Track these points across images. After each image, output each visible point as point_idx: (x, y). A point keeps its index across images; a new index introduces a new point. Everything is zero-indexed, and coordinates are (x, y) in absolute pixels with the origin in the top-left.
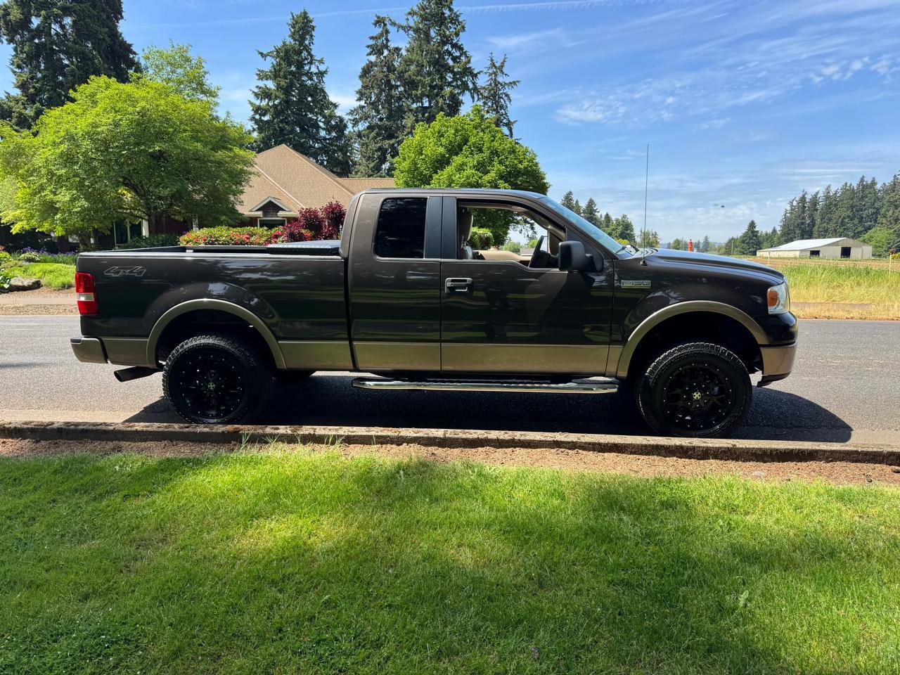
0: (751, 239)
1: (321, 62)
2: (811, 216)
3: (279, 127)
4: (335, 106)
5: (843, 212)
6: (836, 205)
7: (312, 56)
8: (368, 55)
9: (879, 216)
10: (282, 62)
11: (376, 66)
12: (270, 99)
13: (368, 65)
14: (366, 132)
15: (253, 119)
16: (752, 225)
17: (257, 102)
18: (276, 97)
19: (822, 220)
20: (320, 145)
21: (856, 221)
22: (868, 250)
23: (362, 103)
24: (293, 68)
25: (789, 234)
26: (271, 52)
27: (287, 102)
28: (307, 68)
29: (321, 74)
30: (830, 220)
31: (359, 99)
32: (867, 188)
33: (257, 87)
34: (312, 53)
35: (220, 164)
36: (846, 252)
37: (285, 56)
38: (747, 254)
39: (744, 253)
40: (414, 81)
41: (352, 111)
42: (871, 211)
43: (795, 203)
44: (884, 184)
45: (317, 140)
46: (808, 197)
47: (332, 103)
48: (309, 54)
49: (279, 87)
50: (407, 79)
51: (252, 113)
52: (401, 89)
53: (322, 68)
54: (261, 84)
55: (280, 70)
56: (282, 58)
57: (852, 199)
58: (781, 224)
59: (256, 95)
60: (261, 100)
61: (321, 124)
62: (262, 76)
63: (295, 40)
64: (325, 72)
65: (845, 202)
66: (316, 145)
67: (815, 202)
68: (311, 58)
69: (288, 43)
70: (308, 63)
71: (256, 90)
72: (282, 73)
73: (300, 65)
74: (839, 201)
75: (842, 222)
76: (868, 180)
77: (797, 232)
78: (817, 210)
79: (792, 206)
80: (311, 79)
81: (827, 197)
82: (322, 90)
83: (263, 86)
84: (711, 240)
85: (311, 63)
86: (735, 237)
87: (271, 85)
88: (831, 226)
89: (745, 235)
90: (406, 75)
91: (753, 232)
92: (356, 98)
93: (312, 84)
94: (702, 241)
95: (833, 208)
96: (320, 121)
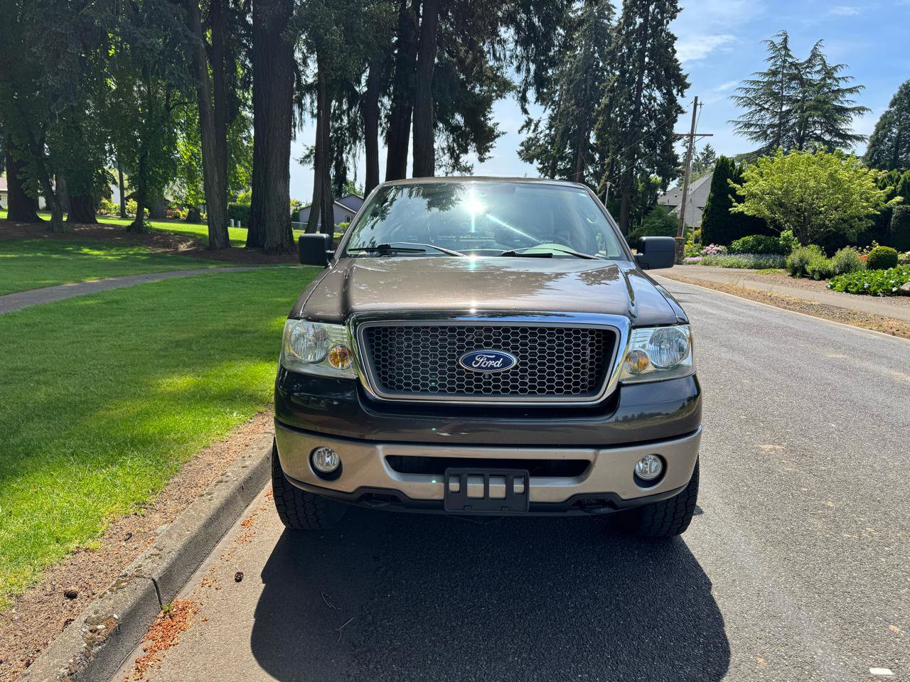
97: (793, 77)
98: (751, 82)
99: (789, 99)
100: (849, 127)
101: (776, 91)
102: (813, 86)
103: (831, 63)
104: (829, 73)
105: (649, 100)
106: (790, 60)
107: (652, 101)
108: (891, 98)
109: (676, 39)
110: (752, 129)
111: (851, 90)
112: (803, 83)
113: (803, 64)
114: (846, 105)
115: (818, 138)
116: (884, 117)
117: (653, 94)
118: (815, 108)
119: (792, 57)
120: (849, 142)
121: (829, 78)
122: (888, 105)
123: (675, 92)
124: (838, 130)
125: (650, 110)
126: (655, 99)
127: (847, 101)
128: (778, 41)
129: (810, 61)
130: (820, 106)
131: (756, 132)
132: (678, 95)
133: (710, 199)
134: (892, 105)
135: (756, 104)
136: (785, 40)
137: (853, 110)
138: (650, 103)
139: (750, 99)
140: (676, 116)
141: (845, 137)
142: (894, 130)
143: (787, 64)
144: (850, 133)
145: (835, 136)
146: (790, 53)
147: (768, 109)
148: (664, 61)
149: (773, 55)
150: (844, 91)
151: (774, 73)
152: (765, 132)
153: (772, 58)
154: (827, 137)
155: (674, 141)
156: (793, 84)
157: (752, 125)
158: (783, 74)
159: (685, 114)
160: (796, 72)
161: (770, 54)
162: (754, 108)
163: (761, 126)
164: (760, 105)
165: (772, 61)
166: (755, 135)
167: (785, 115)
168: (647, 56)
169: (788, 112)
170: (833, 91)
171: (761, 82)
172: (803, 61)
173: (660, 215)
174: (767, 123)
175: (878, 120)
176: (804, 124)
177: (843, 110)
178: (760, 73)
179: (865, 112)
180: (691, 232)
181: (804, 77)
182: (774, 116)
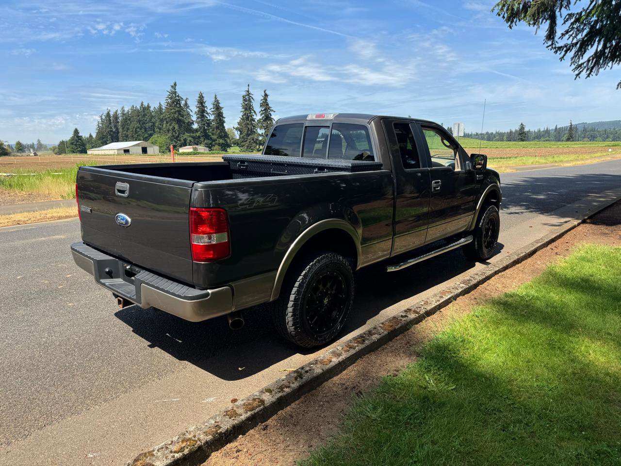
0: (77, 142)
2: (115, 126)
5: (135, 124)
6: (129, 120)
9: (155, 128)
16: (76, 131)
19: (123, 129)
21: (143, 130)
22: (157, 148)
25: (103, 138)
30: (128, 129)
32: (146, 109)
36: (144, 150)
38: (76, 152)
39: (74, 152)
42: (150, 124)
43: (104, 117)
44: (155, 107)
46: (112, 114)
57: (138, 116)
58: (97, 131)
65: (135, 118)
67: (116, 117)
74: (131, 117)
75: (136, 131)
76: (145, 104)
77: (109, 137)
78: (118, 122)
79: (102, 119)
81: (124, 114)
84: (42, 142)
86: (64, 140)
88: (129, 133)
89: (72, 139)
91: (78, 137)
94: (36, 143)
95: (129, 122)
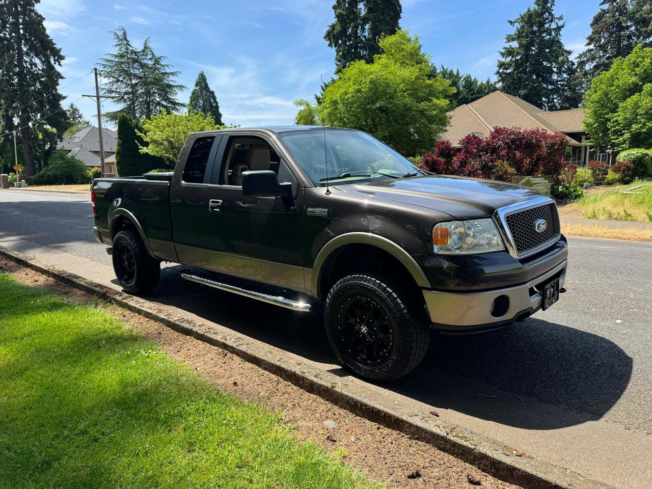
1: (561, 18)
3: (517, 77)
4: (569, 53)
7: (552, 15)
8: (600, 5)
10: (525, 25)
11: (608, 13)
12: (513, 57)
13: (600, 14)
14: (591, 71)
15: (498, 73)
17: (503, 60)
18: (518, 54)
20: (553, 87)
23: (592, 47)
24: (535, 28)
26: (518, 19)
27: (527, 57)
28: (547, 26)
29: (559, 28)
31: (589, 44)
33: (504, 48)
34: (553, 13)
35: (422, 112)
37: (528, 20)
40: (645, 18)
41: (581, 55)
45: (552, 83)
47: (566, 51)
48: (551, 14)
49: (521, 45)
50: (638, 19)
51: (497, 69)
52: (633, 28)
53: (560, 23)
54: (507, 45)
55: (523, 32)
56: (525, 22)
59: (502, 54)
60: (506, 57)
61: (555, 70)
62: (510, 39)
63: (539, 5)
64: (562, 26)
66: (550, 87)
68: (552, 17)
69: (532, 9)
70: (549, 21)
71: (503, 51)
72: (524, 34)
73: (541, 24)
80: (550, 34)
82: (558, 42)
83: (509, 47)
85: (551, 21)
87: (515, 44)
90: (638, 15)
92: (585, 44)
93: (550, 38)
96: (554, 67)
97: (135, 61)
98: (106, 60)
99: (136, 76)
100: (176, 98)
101: (126, 69)
102: (149, 68)
103: (157, 55)
104: (157, 61)
105: (30, 65)
106: (131, 48)
107: (33, 66)
108: (195, 82)
109: (44, 19)
110: (113, 95)
111: (172, 74)
112: (142, 66)
113: (140, 52)
114: (171, 83)
115: (159, 104)
116: (193, 93)
117: (33, 61)
118: (154, 84)
119: (132, 47)
120: (177, 107)
121: (158, 64)
122: (194, 85)
123: (52, 61)
124: (169, 98)
125: (32, 73)
126: (36, 65)
127: (171, 80)
128: (120, 34)
129: (144, 51)
130: (158, 82)
131: (116, 97)
132: (55, 63)
133: (119, 145)
134: (196, 85)
135: (113, 77)
136: (125, 34)
137: (177, 86)
138: (32, 68)
139: (107, 72)
140: (57, 80)
141: (174, 103)
142: (201, 101)
143: (129, 51)
144: (177, 102)
145: (168, 103)
146: (130, 43)
147: (122, 81)
148: (39, 36)
149: (118, 43)
150: (168, 74)
151: (122, 56)
152: (123, 97)
153: (118, 45)
154: (164, 103)
155: (60, 100)
156: (136, 65)
157: (113, 92)
158: (128, 57)
159: (64, 80)
160: (136, 57)
161: (116, 42)
162: (111, 80)
163: (119, 93)
164: (116, 78)
165: (118, 47)
166: (116, 99)
167: (133, 86)
168: (22, 28)
169: (137, 84)
170: (162, 73)
171: (113, 61)
172: (139, 51)
173: (62, 157)
174: (123, 91)
175: (191, 95)
176: (148, 93)
177: (170, 86)
178: (112, 55)
179: (184, 89)
180: (89, 170)
181: (142, 61)
182: (127, 87)
